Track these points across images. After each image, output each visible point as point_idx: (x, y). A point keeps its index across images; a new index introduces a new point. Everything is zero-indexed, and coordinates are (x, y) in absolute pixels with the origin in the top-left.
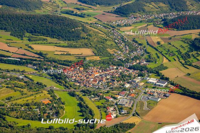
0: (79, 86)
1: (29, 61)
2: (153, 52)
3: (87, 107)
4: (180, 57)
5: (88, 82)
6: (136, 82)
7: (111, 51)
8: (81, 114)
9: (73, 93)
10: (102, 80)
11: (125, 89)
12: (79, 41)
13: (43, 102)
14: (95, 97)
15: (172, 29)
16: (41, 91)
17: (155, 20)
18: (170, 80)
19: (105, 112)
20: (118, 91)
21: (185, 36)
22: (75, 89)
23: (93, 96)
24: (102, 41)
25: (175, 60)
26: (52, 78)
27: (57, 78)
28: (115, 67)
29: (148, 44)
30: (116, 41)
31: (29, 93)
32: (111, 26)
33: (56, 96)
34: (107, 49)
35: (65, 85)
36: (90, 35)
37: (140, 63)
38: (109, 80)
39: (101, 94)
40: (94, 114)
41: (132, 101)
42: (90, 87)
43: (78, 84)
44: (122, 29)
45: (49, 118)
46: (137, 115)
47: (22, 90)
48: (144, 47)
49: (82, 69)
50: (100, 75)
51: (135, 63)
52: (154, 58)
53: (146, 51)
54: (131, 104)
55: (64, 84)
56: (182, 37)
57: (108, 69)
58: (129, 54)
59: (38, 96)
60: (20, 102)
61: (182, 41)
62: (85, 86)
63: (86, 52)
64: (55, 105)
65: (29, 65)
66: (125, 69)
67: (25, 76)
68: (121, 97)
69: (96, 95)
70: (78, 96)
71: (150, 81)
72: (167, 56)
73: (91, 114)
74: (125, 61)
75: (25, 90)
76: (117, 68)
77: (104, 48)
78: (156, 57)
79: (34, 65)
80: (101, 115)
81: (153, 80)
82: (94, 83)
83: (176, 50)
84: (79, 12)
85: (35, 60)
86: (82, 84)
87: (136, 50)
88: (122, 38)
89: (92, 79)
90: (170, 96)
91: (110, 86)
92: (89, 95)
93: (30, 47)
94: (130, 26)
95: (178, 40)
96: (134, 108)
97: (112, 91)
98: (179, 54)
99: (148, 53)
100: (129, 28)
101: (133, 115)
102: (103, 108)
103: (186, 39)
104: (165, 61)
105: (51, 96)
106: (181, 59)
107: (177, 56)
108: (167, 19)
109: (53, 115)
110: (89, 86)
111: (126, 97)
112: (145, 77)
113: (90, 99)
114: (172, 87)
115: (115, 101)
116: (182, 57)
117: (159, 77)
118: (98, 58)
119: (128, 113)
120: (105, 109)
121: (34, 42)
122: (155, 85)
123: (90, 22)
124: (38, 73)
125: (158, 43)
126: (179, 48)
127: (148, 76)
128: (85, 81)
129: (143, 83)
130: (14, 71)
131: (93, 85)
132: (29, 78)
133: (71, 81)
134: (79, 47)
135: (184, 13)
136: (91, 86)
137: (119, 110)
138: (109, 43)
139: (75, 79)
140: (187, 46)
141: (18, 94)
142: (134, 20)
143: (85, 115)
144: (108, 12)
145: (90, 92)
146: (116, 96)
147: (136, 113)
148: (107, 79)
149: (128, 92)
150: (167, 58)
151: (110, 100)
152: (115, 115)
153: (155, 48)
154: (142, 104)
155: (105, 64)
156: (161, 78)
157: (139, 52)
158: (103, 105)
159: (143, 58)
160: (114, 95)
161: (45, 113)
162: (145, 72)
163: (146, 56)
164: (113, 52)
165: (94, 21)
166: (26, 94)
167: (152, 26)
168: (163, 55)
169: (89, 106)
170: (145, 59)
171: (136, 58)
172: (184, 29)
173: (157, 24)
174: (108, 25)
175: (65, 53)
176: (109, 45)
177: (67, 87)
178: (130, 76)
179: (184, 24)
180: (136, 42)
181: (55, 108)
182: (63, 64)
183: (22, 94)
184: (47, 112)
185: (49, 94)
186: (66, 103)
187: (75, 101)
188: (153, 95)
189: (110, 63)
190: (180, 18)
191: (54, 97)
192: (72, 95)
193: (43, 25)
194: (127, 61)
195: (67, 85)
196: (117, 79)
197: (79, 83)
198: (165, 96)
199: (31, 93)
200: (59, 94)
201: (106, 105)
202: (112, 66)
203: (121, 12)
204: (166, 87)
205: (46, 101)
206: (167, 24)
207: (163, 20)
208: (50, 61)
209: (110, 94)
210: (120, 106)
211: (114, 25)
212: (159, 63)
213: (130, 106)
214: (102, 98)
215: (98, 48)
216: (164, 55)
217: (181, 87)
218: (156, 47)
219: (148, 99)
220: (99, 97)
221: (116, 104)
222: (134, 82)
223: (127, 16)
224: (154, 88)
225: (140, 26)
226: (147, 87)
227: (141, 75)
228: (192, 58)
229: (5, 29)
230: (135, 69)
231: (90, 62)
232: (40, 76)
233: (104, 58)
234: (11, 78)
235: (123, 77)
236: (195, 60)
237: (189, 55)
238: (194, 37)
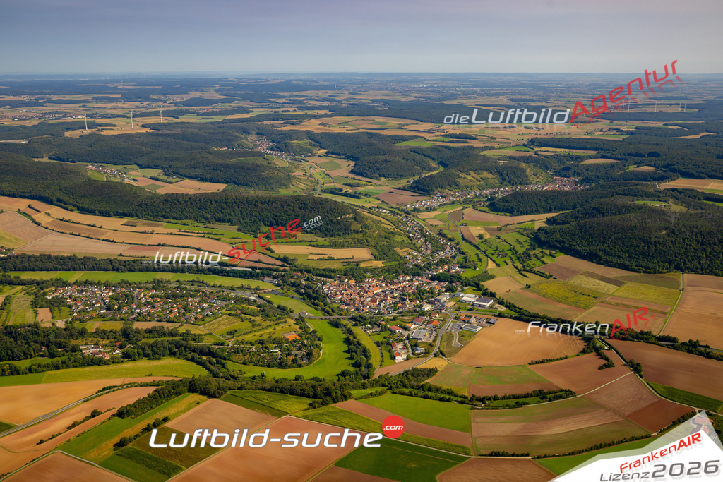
0: (347, 310)
1: (265, 272)
2: (471, 252)
3: (360, 344)
4: (514, 258)
5: (362, 304)
6: (442, 301)
7: (401, 252)
8: (349, 355)
9: (336, 323)
10: (386, 300)
11: (423, 314)
12: (348, 237)
13: (287, 337)
14: (372, 328)
15: (503, 214)
16: (283, 320)
18: (497, 297)
19: (389, 351)
20: (411, 317)
21: (523, 225)
22: (341, 315)
23: (369, 326)
24: (387, 235)
25: (507, 264)
26: (304, 299)
27: (312, 297)
28: (408, 278)
29: (464, 239)
30: (411, 235)
31: (265, 324)
32: (403, 211)
33: (308, 327)
34: (395, 249)
35: (324, 310)
36: (366, 227)
37: (449, 270)
38: (397, 300)
39: (383, 323)
40: (370, 356)
41: (434, 333)
42: (365, 311)
43: (346, 308)
44: (421, 216)
45: (296, 363)
46: (441, 356)
47: (253, 318)
48: (457, 244)
49: (352, 282)
50: (382, 292)
51: (441, 271)
52: (473, 261)
53: (459, 250)
54: (433, 337)
55: (323, 307)
56: (519, 226)
57: (396, 281)
58: (431, 256)
59: (278, 328)
60: (249, 337)
61: (519, 232)
62: (357, 309)
63: (361, 254)
64: (306, 342)
65: (267, 279)
66: (425, 280)
67: (260, 297)
68: (416, 326)
69: (374, 324)
70: (345, 326)
71: (465, 298)
72: (494, 257)
73: (366, 356)
74: (424, 267)
75: (258, 319)
76: (411, 280)
77: (390, 247)
78: (476, 260)
79: (275, 277)
80: (382, 356)
81: (469, 297)
82: (372, 304)
83: (509, 247)
84: (351, 191)
85: (276, 270)
86: (351, 306)
87: (443, 249)
88: (420, 230)
89: (369, 299)
90: (496, 323)
91: (398, 309)
92: (362, 325)
93: (269, 249)
94: (435, 209)
95: (513, 231)
96: (438, 343)
97: (401, 317)
98: (513, 254)
99: (463, 253)
100: (433, 214)
101: (435, 356)
102: (386, 346)
103: (525, 230)
104: (491, 265)
105: (301, 328)
106: (516, 261)
107: (511, 257)
108: (496, 198)
109: (302, 359)
110: (363, 310)
111: (424, 326)
112: (457, 293)
113: (365, 331)
114: (502, 309)
115: (406, 334)
116: (518, 258)
117: (480, 293)
118: (379, 264)
119: (427, 353)
120: (389, 347)
122: (473, 305)
123: (368, 206)
124: (281, 291)
125: (481, 237)
126: (514, 244)
127: (462, 291)
128: (357, 302)
129: (453, 303)
130: (242, 288)
131: (370, 307)
132: (265, 299)
133: (335, 302)
134: (348, 247)
136: (367, 309)
137: (412, 348)
138: (398, 238)
139: (341, 300)
140: (526, 241)
141: (247, 325)
142: (442, 200)
143: (355, 356)
144: (399, 189)
145: (365, 319)
146: (407, 325)
147: (441, 352)
148: (394, 298)
149: (428, 318)
150: (494, 262)
151: (397, 331)
152: (404, 356)
153: (475, 246)
154: (450, 337)
155: (390, 274)
156: (483, 294)
157: (449, 252)
158: (385, 340)
159: (455, 261)
160: (404, 324)
161: (289, 355)
162: (457, 285)
163: (460, 258)
164: (405, 254)
165: (375, 203)
166: (259, 325)
167: (471, 209)
168: (487, 255)
169: (362, 342)
170: (458, 263)
171: (443, 262)
172: (522, 213)
173: (478, 205)
174: (399, 210)
175: (326, 257)
176: (398, 242)
177: (328, 312)
178: (431, 292)
179: (521, 205)
180: (444, 236)
181: (306, 346)
182: (322, 275)
183: (253, 326)
184: (294, 353)
185: (297, 324)
186: (325, 339)
187: (339, 334)
188: (468, 322)
189: (400, 271)
190: (515, 195)
191: (305, 329)
192: (336, 325)
193: (291, 212)
194: (428, 266)
195: (327, 308)
196: (411, 298)
197: (347, 305)
198: (488, 322)
199: (268, 323)
200: (314, 325)
201: (391, 340)
202: (403, 277)
203: (420, 188)
204: (491, 307)
205: (292, 336)
206: (494, 206)
207: (488, 200)
208: (300, 271)
209: (398, 322)
210: (414, 341)
211: (408, 209)
212: (480, 269)
213: (431, 341)
214: (384, 329)
215: (381, 247)
216: (490, 255)
217: (515, 307)
218: (477, 244)
219: (461, 328)
220: (379, 327)
221: (408, 338)
222: (439, 301)
223: (429, 195)
224: (470, 310)
225: (450, 210)
226: (459, 308)
227: (449, 290)
228: (534, 260)
229: (229, 221)
230: (440, 280)
231: (366, 270)
232: (283, 295)
233: (389, 264)
234: (237, 300)
235: (420, 294)
236: (538, 263)
237: (529, 255)
238: (537, 225)
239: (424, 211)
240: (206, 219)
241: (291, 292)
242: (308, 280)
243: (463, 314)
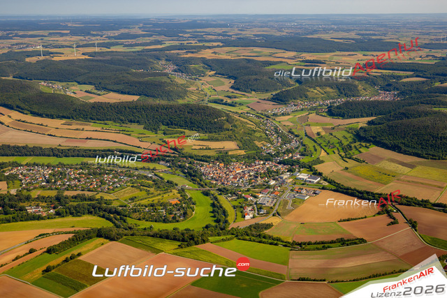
0: (216, 184)
1: (161, 157)
2: (310, 145)
3: (221, 207)
4: (340, 148)
5: (227, 180)
6: (284, 178)
7: (258, 144)
8: (213, 215)
9: (207, 192)
10: (244, 177)
11: (269, 187)
12: (222, 133)
13: (171, 202)
14: (232, 196)
15: (337, 117)
16: (170, 191)
17: (319, 108)
18: (324, 176)
19: (242, 212)
20: (261, 189)
21: (350, 126)
22: (211, 187)
23: (230, 195)
24: (250, 132)
25: (335, 153)
26: (186, 176)
27: (192, 175)
28: (262, 162)
29: (306, 135)
30: (268, 132)
31: (156, 193)
32: (265, 115)
33: (187, 196)
34: (255, 142)
35: (199, 184)
36: (235, 126)
37: (292, 157)
38: (252, 177)
39: (240, 193)
40: (228, 215)
41: (275, 200)
42: (228, 185)
43: (215, 182)
44: (278, 119)
45: (175, 220)
46: (277, 215)
47: (148, 189)
48: (301, 139)
49: (222, 165)
50: (243, 172)
51: (286, 158)
52: (311, 151)
53: (302, 143)
54: (274, 202)
55: (199, 182)
56: (347, 126)
57: (253, 164)
58: (280, 147)
59: (165, 196)
60: (145, 202)
61: (346, 131)
62: (223, 184)
63: (230, 146)
64: (184, 205)
65: (162, 162)
66: (274, 164)
67: (155, 175)
68: (263, 195)
69: (233, 194)
70: (213, 195)
71: (300, 177)
72: (326, 148)
73: (225, 215)
74: (274, 154)
75: (152, 190)
76: (264, 164)
77: (251, 141)
78: (313, 150)
79: (167, 161)
80: (236, 215)
81: (304, 176)
82: (234, 180)
83: (338, 141)
84: (229, 101)
85: (169, 156)
86: (219, 181)
87: (290, 142)
88: (275, 129)
89: (232, 177)
90: (320, 193)
91: (252, 183)
92: (225, 194)
93: (164, 141)
94: (288, 114)
95: (342, 129)
96: (276, 207)
97: (253, 189)
98: (340, 146)
99: (304, 145)
100: (286, 118)
101: (273, 215)
102: (240, 209)
103: (351, 129)
104: (323, 153)
105: (181, 196)
106: (341, 151)
107: (337, 148)
109: (180, 216)
111: (268, 195)
112: (295, 173)
113: (226, 198)
114: (326, 184)
115: (255, 200)
116: (343, 149)
117: (311, 173)
118: (242, 152)
119: (268, 213)
120: (242, 209)
121: (170, 136)
122: (305, 181)
123: (240, 111)
124: (171, 171)
125: (318, 134)
126: (342, 139)
127: (299, 171)
128: (223, 178)
129: (291, 180)
130: (144, 168)
131: (232, 182)
132: (159, 177)
133: (208, 179)
134: (221, 140)
135: (354, 99)
136: (230, 183)
137: (258, 210)
138: (258, 135)
139: (212, 177)
140: (351, 137)
141: (144, 193)
142: (294, 108)
143: (217, 215)
144: (264, 100)
145: (228, 190)
146: (257, 194)
147: (278, 213)
148: (250, 176)
149: (272, 190)
150: (325, 151)
151: (249, 199)
152: (251, 216)
153: (313, 140)
154: (286, 203)
155: (249, 160)
156: (313, 174)
157: (294, 144)
158: (240, 204)
159: (298, 151)
160: (254, 194)
161: (171, 214)
163: (301, 149)
164: (261, 145)
165: (246, 109)
166: (152, 194)
167: (315, 114)
168: (321, 147)
169: (223, 206)
170: (300, 152)
171: (288, 151)
172: (350, 117)
173: (320, 111)
174: (262, 114)
175: (205, 147)
176: (257, 137)
177: (202, 186)
178: (277, 172)
179: (351, 111)
180: (292, 133)
181: (183, 208)
182: (201, 160)
183: (148, 194)
184: (174, 213)
185: (179, 193)
186: (198, 204)
187: (209, 200)
188: (300, 193)
189: (257, 158)
190: (346, 104)
191: (184, 196)
192: (206, 194)
193: (182, 116)
194: (277, 154)
195: (202, 183)
196: (262, 176)
197: (216, 180)
198: (314, 193)
199: (159, 192)
201: (244, 205)
202: (259, 161)
203: (279, 99)
204: (318, 182)
205: (175, 201)
206: (331, 112)
208: (185, 157)
209: (251, 192)
210: (260, 206)
211: (269, 114)
212: (315, 157)
213: (272, 205)
214: (240, 197)
215: (244, 140)
216: (324, 147)
217: (335, 182)
218: (315, 139)
219: (295, 197)
220: (236, 195)
221: (256, 203)
222: (281, 178)
223: (285, 104)
224: (303, 184)
225: (300, 115)
226: (295, 183)
227: (290, 171)
228: (354, 150)
229: (138, 122)
230: (285, 164)
231: (232, 156)
232: (172, 173)
233: (250, 152)
234: (139, 177)
235: (269, 173)
236: (357, 152)
237: (351, 147)
238: (360, 125)
239: (280, 115)
240: (122, 120)
241: (178, 172)
242: (190, 163)
243: (297, 187)
